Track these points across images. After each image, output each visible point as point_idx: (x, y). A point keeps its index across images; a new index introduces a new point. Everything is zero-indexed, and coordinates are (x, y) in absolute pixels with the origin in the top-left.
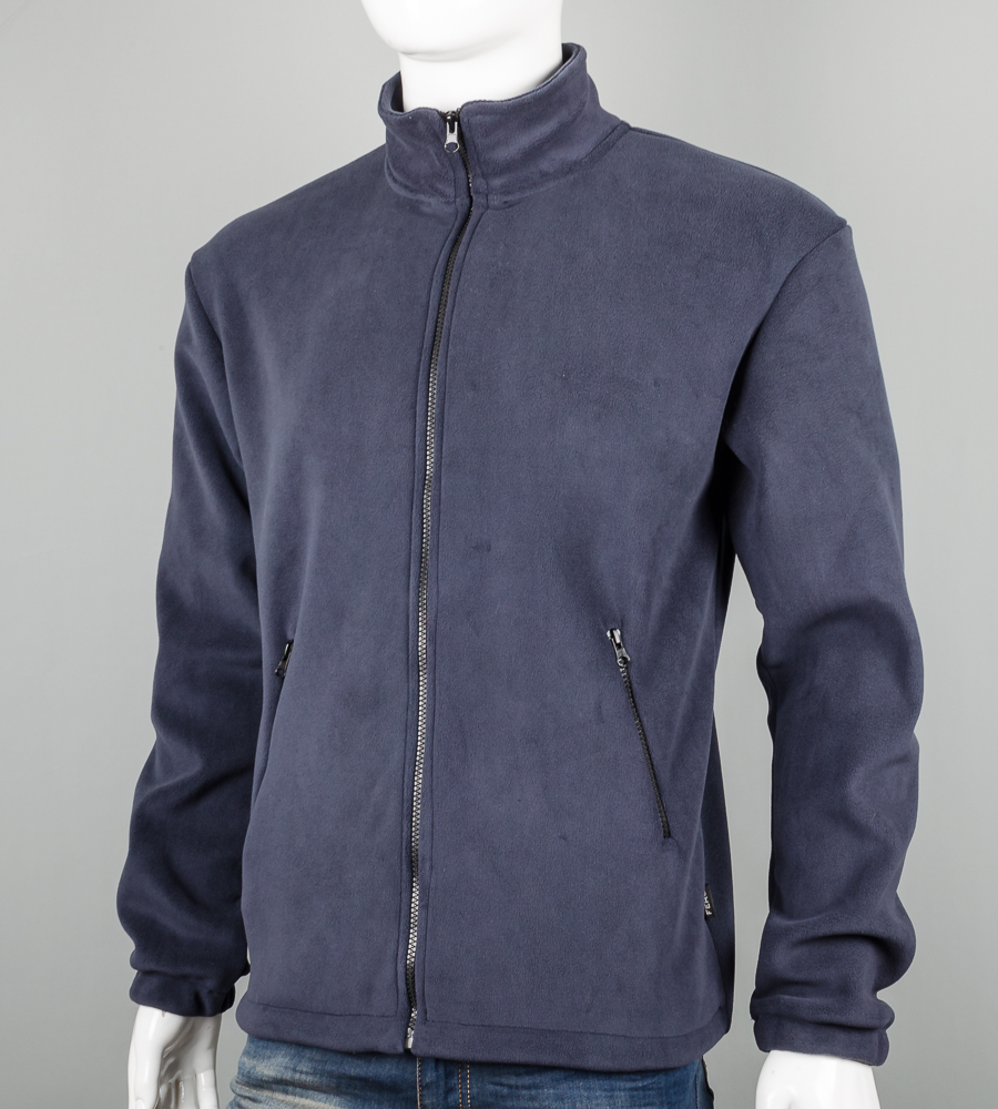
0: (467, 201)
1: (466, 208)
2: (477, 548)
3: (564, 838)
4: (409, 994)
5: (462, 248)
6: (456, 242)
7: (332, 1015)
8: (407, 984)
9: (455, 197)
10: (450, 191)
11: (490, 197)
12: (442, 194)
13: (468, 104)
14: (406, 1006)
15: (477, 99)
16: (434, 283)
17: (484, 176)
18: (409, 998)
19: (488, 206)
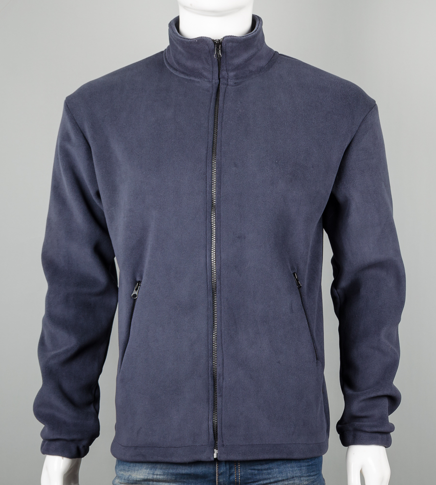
0: (217, 81)
1: (217, 84)
2: (239, 237)
3: (279, 362)
4: (214, 434)
5: (221, 103)
6: (217, 100)
7: (175, 447)
8: (213, 430)
9: (212, 79)
10: (210, 76)
11: (229, 80)
12: (205, 77)
13: (226, 37)
14: (213, 440)
15: (230, 35)
16: (210, 118)
17: (227, 70)
18: (214, 436)
19: (228, 85)
